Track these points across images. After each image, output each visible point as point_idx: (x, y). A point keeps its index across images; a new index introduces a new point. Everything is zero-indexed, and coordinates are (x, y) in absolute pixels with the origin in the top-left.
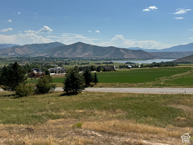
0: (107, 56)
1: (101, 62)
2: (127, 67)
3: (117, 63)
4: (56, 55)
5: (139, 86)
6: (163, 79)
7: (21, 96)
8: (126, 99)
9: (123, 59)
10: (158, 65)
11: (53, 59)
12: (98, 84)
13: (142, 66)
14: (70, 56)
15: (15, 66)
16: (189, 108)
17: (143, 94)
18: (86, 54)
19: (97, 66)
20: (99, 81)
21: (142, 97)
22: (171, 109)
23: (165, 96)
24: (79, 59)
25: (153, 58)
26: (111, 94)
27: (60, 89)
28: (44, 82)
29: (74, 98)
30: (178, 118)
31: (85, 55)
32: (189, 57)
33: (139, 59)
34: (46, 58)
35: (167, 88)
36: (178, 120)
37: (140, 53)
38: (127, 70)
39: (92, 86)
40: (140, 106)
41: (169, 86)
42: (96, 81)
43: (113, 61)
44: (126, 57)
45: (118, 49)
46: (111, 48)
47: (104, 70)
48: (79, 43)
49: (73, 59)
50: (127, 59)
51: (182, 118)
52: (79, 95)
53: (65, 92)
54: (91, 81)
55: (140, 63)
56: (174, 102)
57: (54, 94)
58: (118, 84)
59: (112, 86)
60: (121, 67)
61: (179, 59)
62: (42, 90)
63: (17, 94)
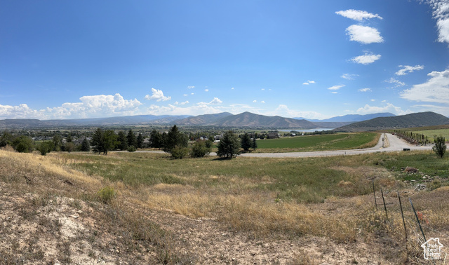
0: (273, 125)
1: (266, 131)
2: (292, 135)
3: (281, 131)
4: (224, 125)
5: (300, 151)
6: (324, 144)
7: (176, 158)
8: (284, 163)
9: (288, 128)
10: (320, 133)
11: (222, 128)
12: (257, 150)
13: (305, 134)
14: (237, 126)
15: (174, 129)
16: (351, 169)
17: (302, 159)
18: (253, 123)
19: (261, 134)
20: (258, 145)
21: (301, 161)
22: (332, 172)
23: (325, 159)
24: (246, 128)
25: (315, 127)
26: (266, 159)
27: (213, 154)
28: (200, 146)
29: (225, 163)
30: (341, 182)
31: (251, 124)
32: (345, 126)
33: (303, 128)
34: (216, 128)
35: (327, 151)
36: (341, 185)
37: (303, 123)
38: (290, 137)
39: (250, 152)
40: (295, 171)
41: (330, 149)
42: (255, 146)
43: (279, 130)
44: (290, 126)
45: (282, 119)
46: (277, 117)
47: (268, 138)
48: (246, 113)
49: (241, 128)
50: (292, 128)
51: (346, 183)
52: (233, 160)
53: (218, 157)
54: (250, 146)
55: (304, 131)
56: (335, 164)
57: (208, 158)
58: (277, 149)
59: (271, 151)
60: (285, 135)
61: (337, 129)
62: (198, 154)
63: (173, 156)
